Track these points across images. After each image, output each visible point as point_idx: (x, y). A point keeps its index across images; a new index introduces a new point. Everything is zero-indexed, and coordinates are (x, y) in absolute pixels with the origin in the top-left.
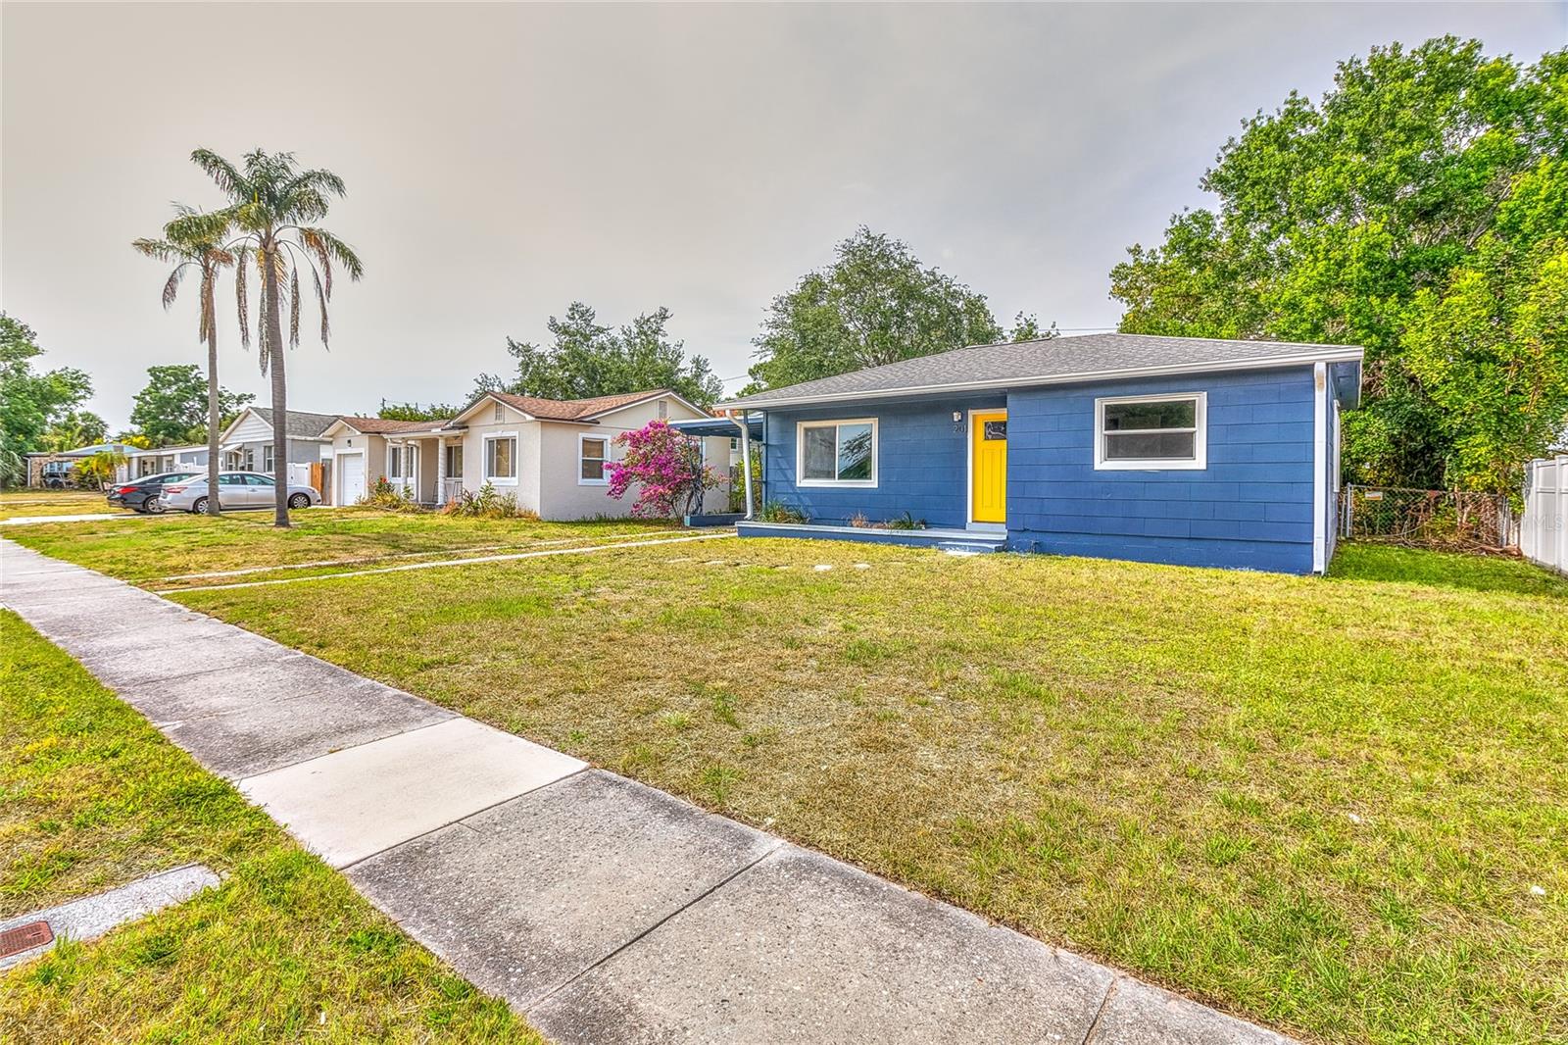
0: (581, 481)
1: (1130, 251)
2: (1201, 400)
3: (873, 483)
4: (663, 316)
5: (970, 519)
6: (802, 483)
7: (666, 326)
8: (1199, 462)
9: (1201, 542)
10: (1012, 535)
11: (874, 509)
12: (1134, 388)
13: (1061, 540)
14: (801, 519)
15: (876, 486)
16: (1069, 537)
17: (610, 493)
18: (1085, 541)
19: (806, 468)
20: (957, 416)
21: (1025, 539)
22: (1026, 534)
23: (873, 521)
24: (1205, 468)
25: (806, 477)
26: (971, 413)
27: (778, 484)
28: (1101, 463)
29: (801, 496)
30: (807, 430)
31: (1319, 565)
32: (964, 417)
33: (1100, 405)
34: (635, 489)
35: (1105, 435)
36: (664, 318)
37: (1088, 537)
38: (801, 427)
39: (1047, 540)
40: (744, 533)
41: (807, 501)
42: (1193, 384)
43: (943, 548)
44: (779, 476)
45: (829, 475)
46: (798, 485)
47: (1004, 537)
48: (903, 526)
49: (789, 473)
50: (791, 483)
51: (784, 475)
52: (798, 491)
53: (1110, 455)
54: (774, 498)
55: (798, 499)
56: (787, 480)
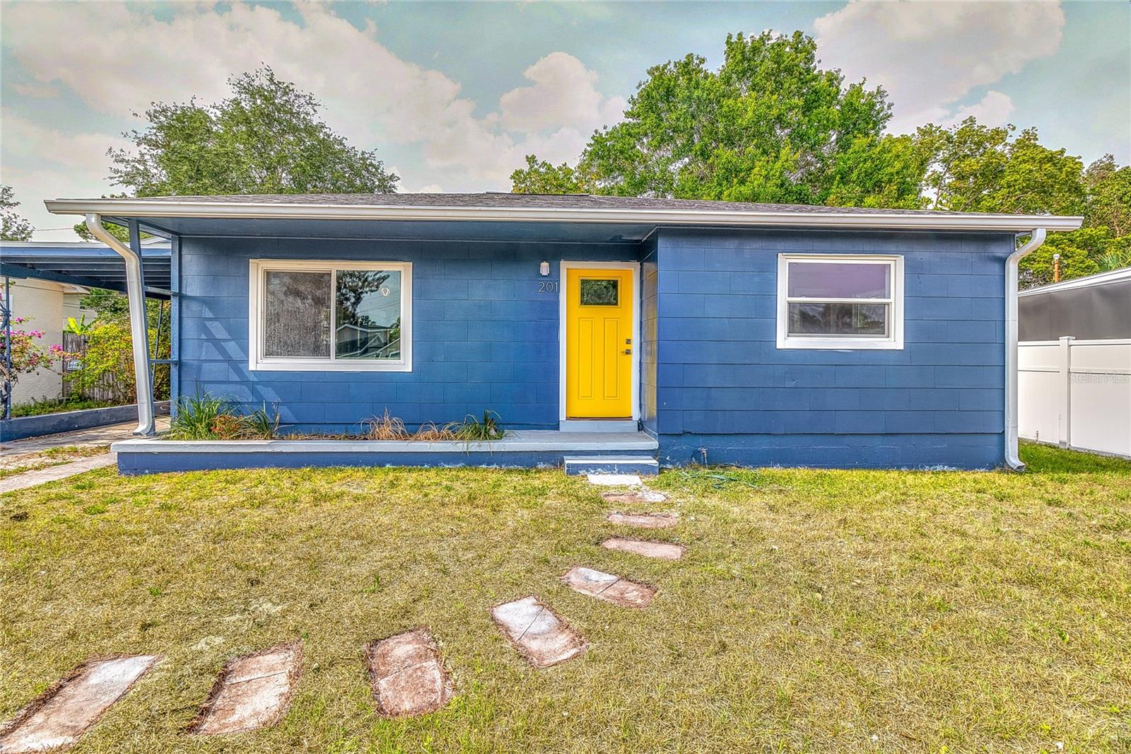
2: (896, 267)
3: (404, 364)
5: (562, 417)
6: (258, 362)
9: (893, 438)
10: (666, 440)
11: (419, 406)
12: (825, 243)
13: (734, 445)
14: (264, 428)
15: (410, 370)
16: (742, 440)
18: (763, 444)
19: (269, 339)
20: (545, 269)
21: (684, 445)
22: (683, 439)
23: (411, 429)
24: (901, 348)
25: (269, 353)
26: (565, 265)
27: (205, 365)
28: (785, 341)
29: (259, 387)
30: (269, 275)
31: (1014, 460)
33: (784, 263)
35: (789, 303)
37: (766, 440)
38: (258, 269)
39: (718, 444)
40: (133, 464)
41: (270, 395)
42: (891, 246)
43: (574, 470)
44: (209, 352)
45: (318, 350)
46: (252, 367)
47: (654, 444)
48: (479, 434)
49: (232, 347)
50: (238, 365)
51: (223, 351)
52: (253, 378)
53: (792, 331)
54: (200, 392)
55: (254, 392)
56: (229, 360)
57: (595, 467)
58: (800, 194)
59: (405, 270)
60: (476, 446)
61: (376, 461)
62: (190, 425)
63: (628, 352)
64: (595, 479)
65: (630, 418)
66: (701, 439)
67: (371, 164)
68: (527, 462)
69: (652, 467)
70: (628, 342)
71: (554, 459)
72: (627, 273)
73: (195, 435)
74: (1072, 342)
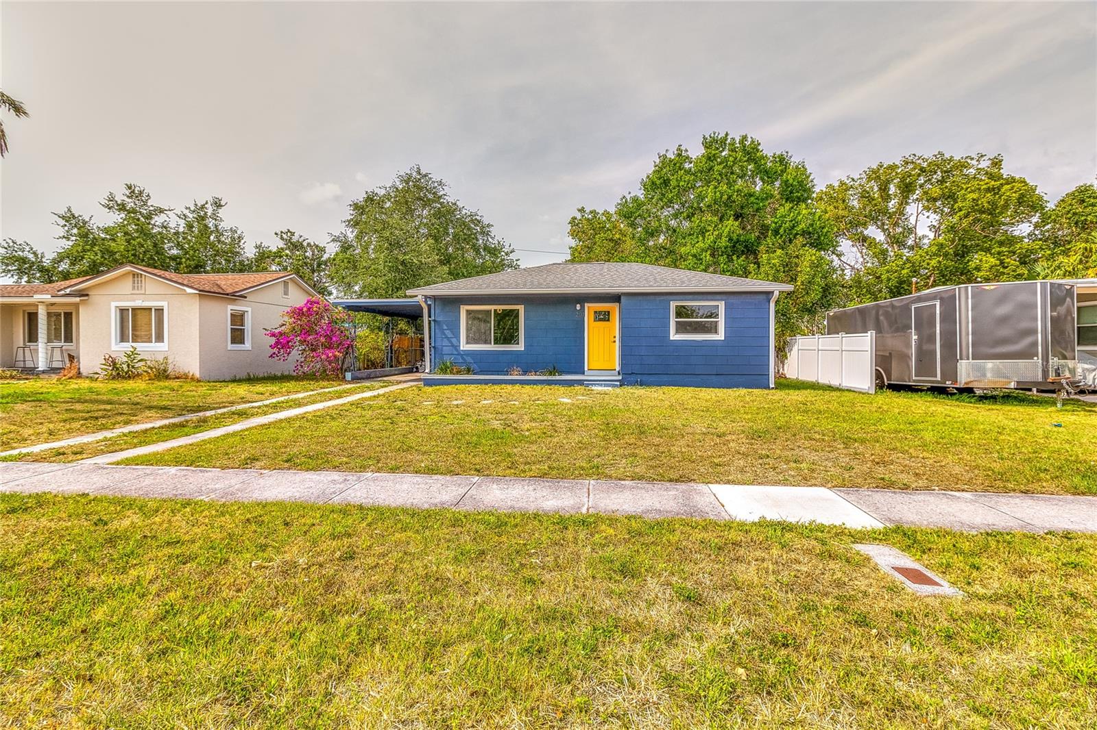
0: (230, 346)
1: (579, 210)
2: (722, 305)
3: (521, 347)
4: (218, 204)
5: (586, 369)
6: (464, 346)
7: (222, 213)
8: (720, 336)
9: (722, 376)
10: (624, 376)
11: (527, 364)
12: (690, 297)
13: (652, 378)
14: (468, 371)
15: (523, 349)
16: (656, 376)
17: (271, 356)
18: (665, 378)
19: (468, 337)
20: (578, 307)
21: (632, 378)
22: (632, 376)
23: (525, 373)
24: (723, 339)
25: (467, 343)
26: (586, 305)
27: (444, 348)
28: (674, 336)
29: (465, 357)
30: (467, 311)
31: (772, 386)
32: (583, 308)
33: (673, 305)
34: (295, 354)
35: (676, 321)
36: (220, 206)
37: (666, 376)
38: (464, 309)
39: (645, 378)
40: (429, 383)
41: (469, 359)
42: (718, 297)
43: (588, 385)
44: (446, 342)
45: (486, 342)
46: (462, 348)
47: (620, 378)
48: (551, 374)
49: (454, 340)
50: (456, 347)
51: (451, 342)
52: (462, 353)
53: (677, 332)
54: (442, 359)
55: (463, 358)
56: (453, 345)
57: (595, 384)
59: (521, 308)
60: (550, 378)
61: (513, 382)
62: (444, 370)
63: (615, 342)
64: (593, 388)
65: (615, 369)
66: (639, 376)
67: (476, 219)
68: (570, 383)
69: (617, 385)
70: (615, 337)
71: (580, 383)
72: (614, 308)
73: (445, 373)
74: (843, 336)
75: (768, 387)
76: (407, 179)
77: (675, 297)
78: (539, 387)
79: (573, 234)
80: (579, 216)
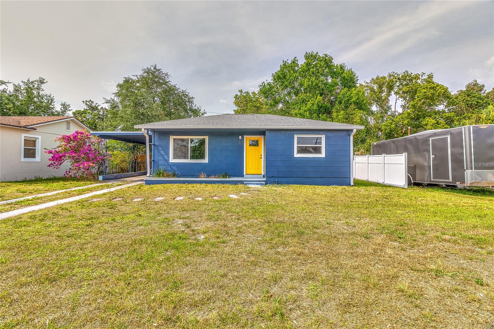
0: (23, 159)
1: (239, 91)
2: (323, 137)
3: (206, 161)
4: (42, 81)
5: (245, 174)
6: (172, 160)
7: (43, 86)
8: (323, 155)
9: (323, 178)
10: (268, 178)
11: (210, 171)
12: (306, 132)
13: (284, 180)
14: (174, 175)
15: (208, 162)
16: (286, 178)
17: (49, 165)
18: (291, 180)
19: (174, 155)
20: (240, 137)
21: (272, 180)
22: (272, 178)
23: (208, 176)
24: (325, 157)
25: (174, 158)
26: (245, 137)
27: (159, 161)
28: (296, 155)
29: (172, 166)
30: (174, 139)
31: (352, 184)
32: (243, 138)
33: (296, 137)
34: (67, 164)
35: (297, 146)
36: (43, 83)
37: (292, 178)
38: (172, 138)
39: (280, 179)
40: (148, 183)
41: (175, 168)
42: (321, 132)
43: (246, 184)
44: (161, 158)
45: (186, 157)
46: (170, 161)
47: (265, 179)
48: (224, 177)
49: (166, 157)
50: (167, 161)
51: (164, 158)
52: (170, 164)
53: (298, 153)
54: (158, 167)
55: (171, 167)
56: (165, 160)
57: (251, 184)
58: (326, 107)
59: (207, 138)
60: (223, 179)
61: (201, 182)
62: (159, 175)
63: (261, 158)
64: (250, 186)
65: (261, 174)
66: (276, 178)
68: (235, 183)
69: (264, 184)
70: (261, 155)
71: (242, 182)
72: (261, 139)
73: (159, 176)
74: (385, 155)
75: (350, 185)
76: (148, 71)
77: (296, 132)
78: (217, 185)
79: (237, 104)
80: (239, 94)
